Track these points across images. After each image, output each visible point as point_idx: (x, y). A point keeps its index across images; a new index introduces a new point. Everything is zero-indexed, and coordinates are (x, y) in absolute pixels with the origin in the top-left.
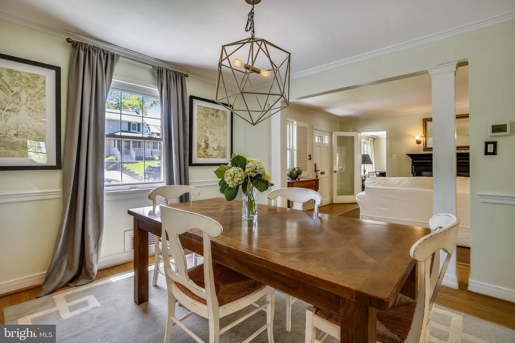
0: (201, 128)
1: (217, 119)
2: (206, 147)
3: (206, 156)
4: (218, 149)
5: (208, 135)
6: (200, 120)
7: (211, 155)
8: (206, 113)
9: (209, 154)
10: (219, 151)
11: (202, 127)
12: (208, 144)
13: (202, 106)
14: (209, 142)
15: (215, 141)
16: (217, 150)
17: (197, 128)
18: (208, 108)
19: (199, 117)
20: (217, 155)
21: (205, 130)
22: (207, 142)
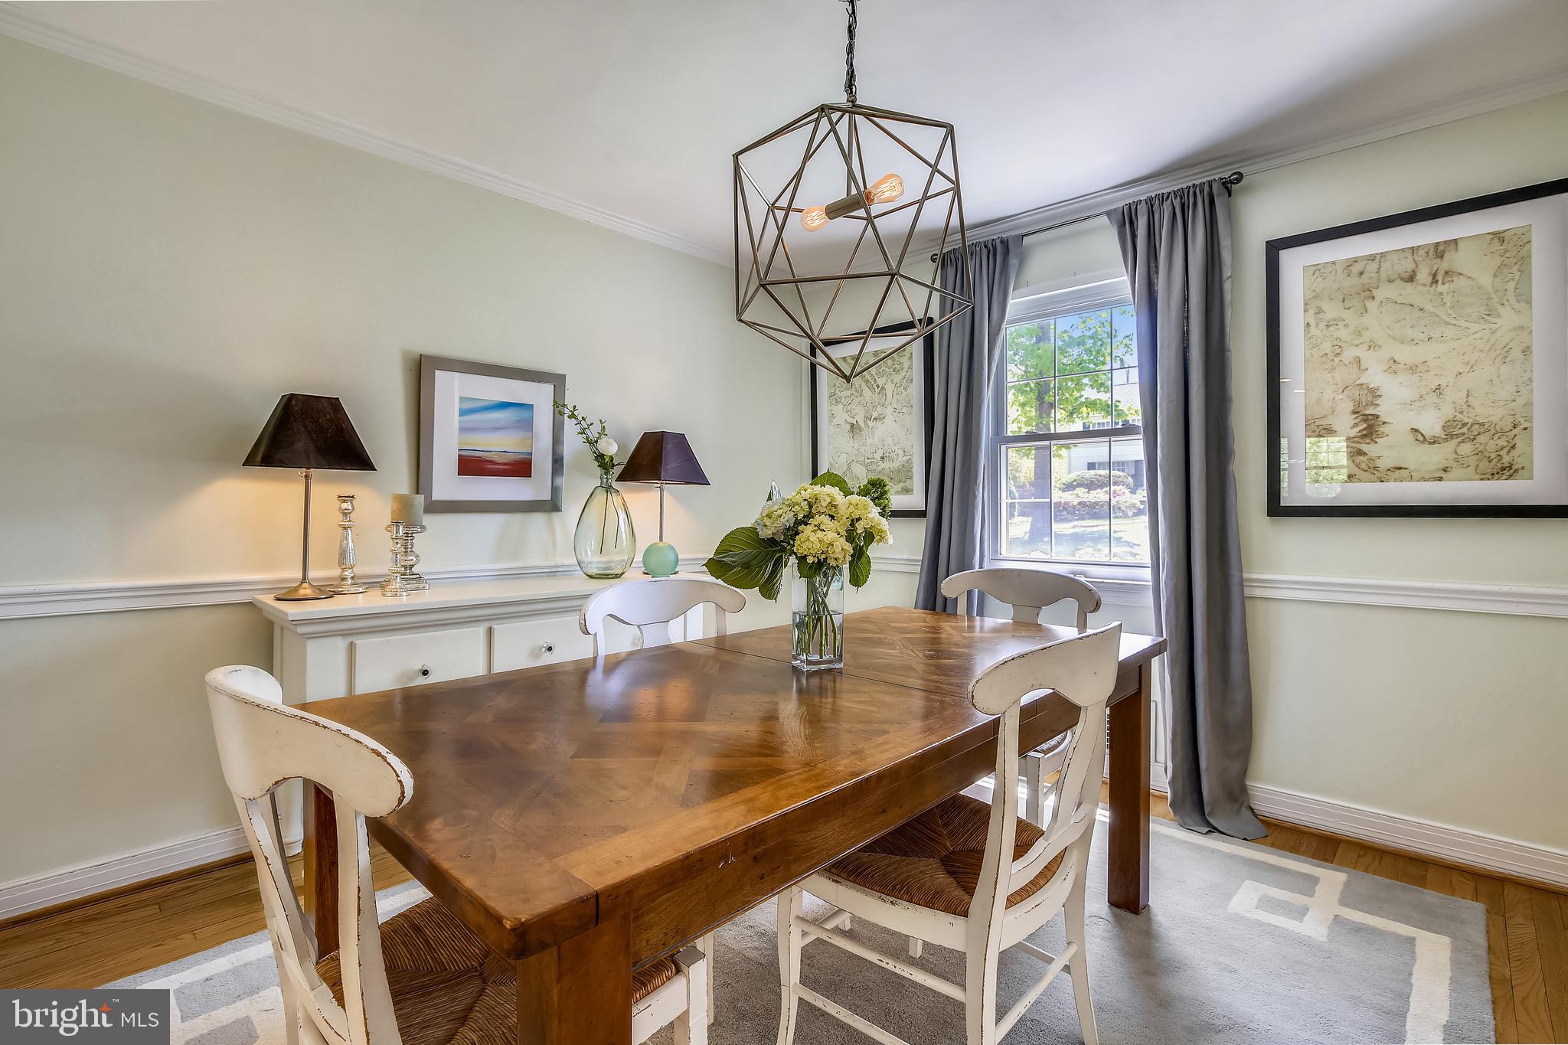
0: (1331, 356)
1: (1441, 288)
2: (1364, 432)
3: (1363, 475)
4: (1450, 436)
5: (1375, 376)
6: (1322, 325)
7: (1400, 468)
8: (1363, 285)
9: (1384, 464)
10: (1463, 441)
11: (1338, 351)
12: (1377, 417)
13: (1334, 263)
14: (1384, 409)
15: (1432, 398)
16: (1446, 440)
17: (1306, 360)
18: (1372, 258)
19: (1320, 311)
20: (1441, 466)
21: (1358, 361)
22: (1367, 412)
